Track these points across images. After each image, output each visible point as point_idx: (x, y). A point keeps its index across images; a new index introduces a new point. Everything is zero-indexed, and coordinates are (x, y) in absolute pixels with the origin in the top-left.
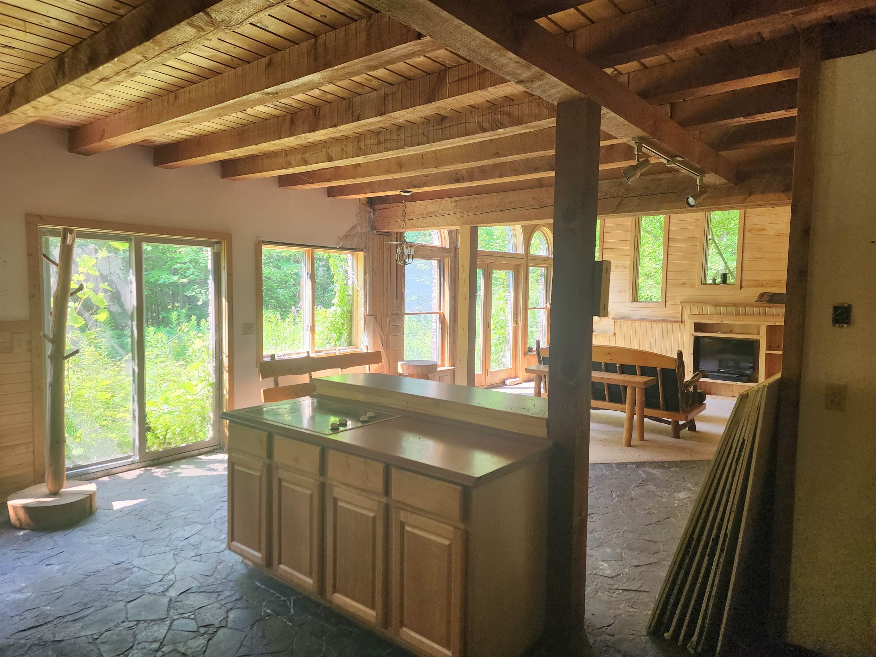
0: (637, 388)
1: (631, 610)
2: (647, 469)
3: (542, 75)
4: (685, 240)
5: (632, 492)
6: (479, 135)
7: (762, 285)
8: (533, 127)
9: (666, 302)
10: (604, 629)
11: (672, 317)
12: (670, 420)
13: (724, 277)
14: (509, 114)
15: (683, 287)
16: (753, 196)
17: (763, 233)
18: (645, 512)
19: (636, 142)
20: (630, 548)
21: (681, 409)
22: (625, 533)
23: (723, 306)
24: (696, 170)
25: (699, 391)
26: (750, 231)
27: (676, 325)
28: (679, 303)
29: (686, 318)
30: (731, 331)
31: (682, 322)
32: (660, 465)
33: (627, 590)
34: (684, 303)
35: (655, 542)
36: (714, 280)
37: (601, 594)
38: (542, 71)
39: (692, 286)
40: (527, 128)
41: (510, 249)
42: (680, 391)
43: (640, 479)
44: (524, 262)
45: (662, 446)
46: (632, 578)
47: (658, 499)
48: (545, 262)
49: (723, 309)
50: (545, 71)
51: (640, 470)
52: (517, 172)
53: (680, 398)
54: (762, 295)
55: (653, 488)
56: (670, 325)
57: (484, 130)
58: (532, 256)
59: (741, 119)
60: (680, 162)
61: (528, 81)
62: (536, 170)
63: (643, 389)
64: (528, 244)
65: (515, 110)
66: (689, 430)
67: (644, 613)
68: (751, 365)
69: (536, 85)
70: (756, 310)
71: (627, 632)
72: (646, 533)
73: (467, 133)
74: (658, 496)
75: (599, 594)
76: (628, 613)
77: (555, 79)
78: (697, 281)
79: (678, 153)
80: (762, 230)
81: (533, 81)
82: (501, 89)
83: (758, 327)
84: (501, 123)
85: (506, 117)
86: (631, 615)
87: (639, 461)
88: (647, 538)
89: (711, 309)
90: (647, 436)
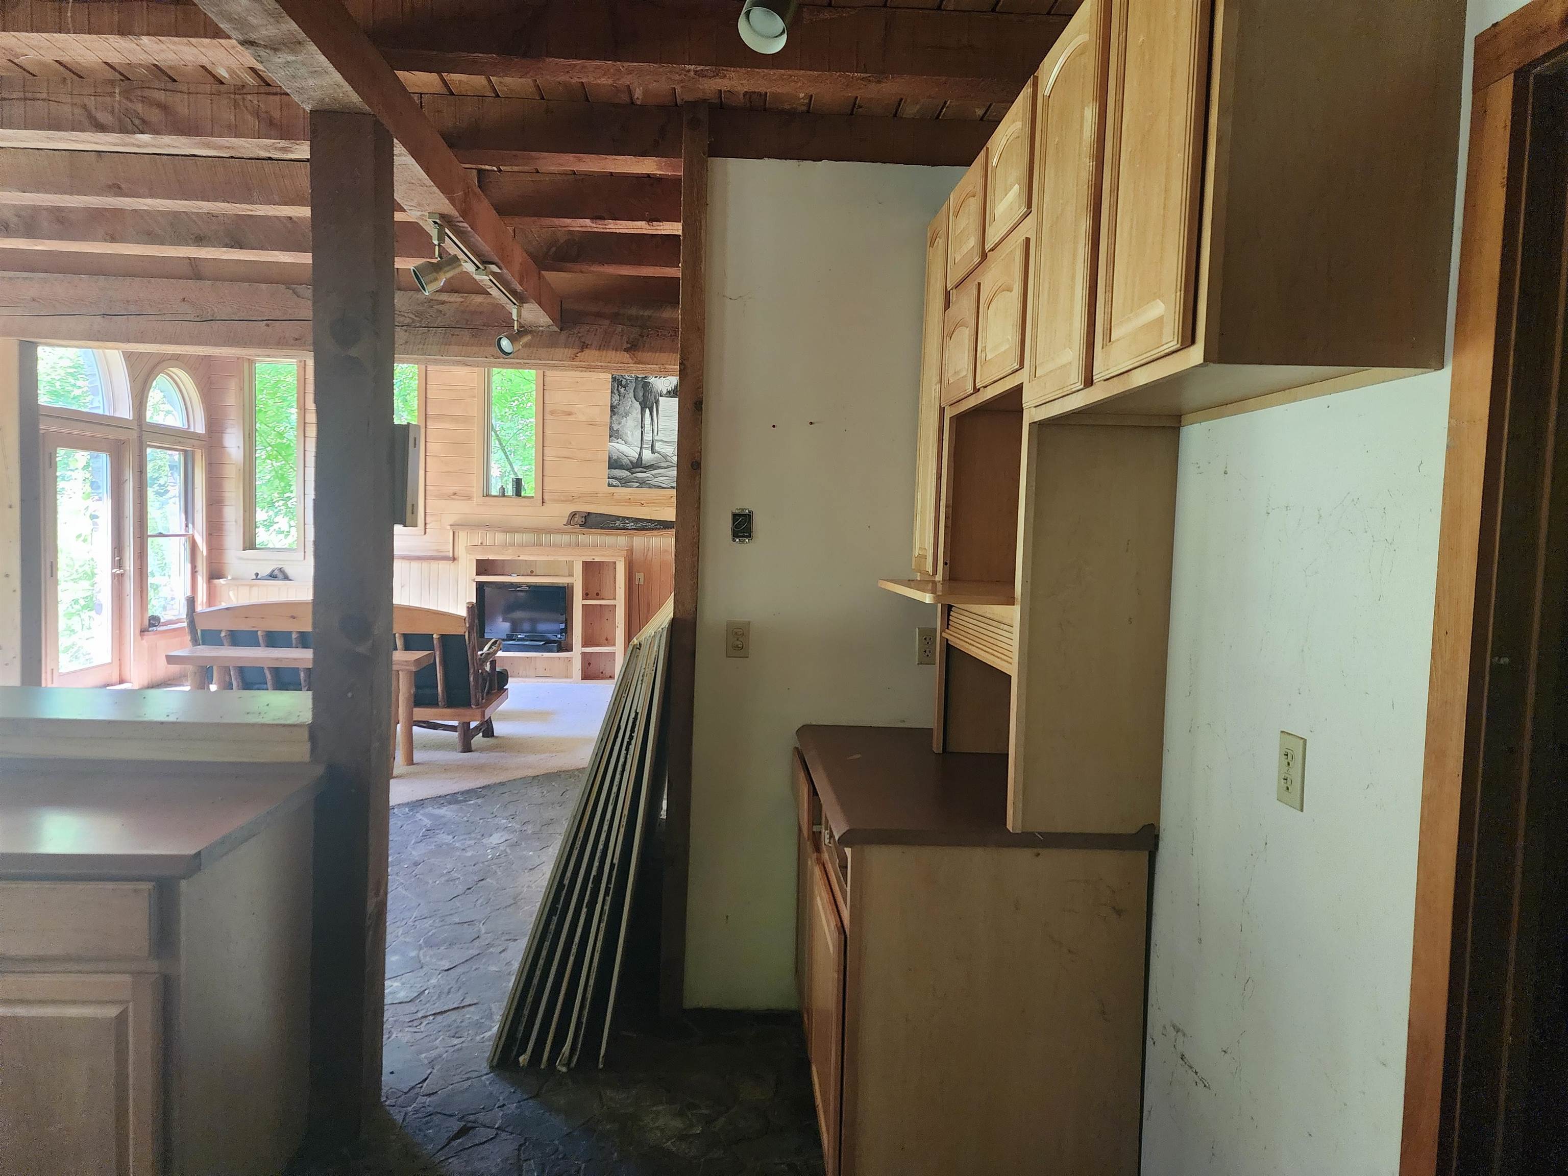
0: (400, 672)
1: (456, 1041)
2: (430, 810)
3: (300, 43)
4: (455, 419)
5: (414, 853)
6: (87, 136)
7: (572, 499)
8: (221, 148)
9: (425, 524)
10: (416, 1091)
11: (438, 551)
12: (455, 723)
13: (518, 483)
14: (164, 107)
15: (453, 499)
16: (587, 351)
17: (570, 418)
18: (443, 879)
19: (435, 223)
20: (431, 944)
21: (473, 701)
22: (417, 923)
23: (517, 532)
24: (514, 292)
25: (498, 669)
26: (552, 413)
27: (443, 565)
28: (449, 527)
29: (461, 552)
30: (532, 572)
31: (454, 559)
32: (452, 799)
33: (441, 1013)
34: (456, 527)
35: (471, 923)
36: (503, 489)
37: (400, 1035)
38: (302, 36)
39: (469, 498)
40: (208, 146)
41: (95, 405)
42: (471, 671)
43: (421, 829)
44: (134, 435)
45: (446, 769)
46: (446, 990)
47: (458, 853)
48: (182, 440)
49: (518, 537)
50: (310, 37)
51: (418, 815)
52: (152, 238)
53: (472, 684)
54: (573, 515)
55: (448, 839)
56: (434, 565)
57: (101, 128)
58: (152, 425)
59: (588, 222)
60: (494, 274)
61: (265, 47)
62: (200, 240)
63: (411, 672)
64: (142, 398)
65: (181, 105)
66: (483, 736)
67: (478, 1038)
68: (563, 626)
69: (280, 60)
70: (565, 538)
71: (457, 1079)
72: (453, 912)
73: (55, 125)
74: (457, 849)
75: (394, 1035)
76: (452, 1049)
77: (323, 58)
78: (476, 490)
79: (496, 259)
80: (570, 414)
81: (276, 50)
82: (172, 47)
83: (570, 564)
84: (144, 121)
85: (157, 111)
86: (458, 1050)
87: (414, 800)
88: (457, 920)
89: (500, 537)
90: (418, 756)
